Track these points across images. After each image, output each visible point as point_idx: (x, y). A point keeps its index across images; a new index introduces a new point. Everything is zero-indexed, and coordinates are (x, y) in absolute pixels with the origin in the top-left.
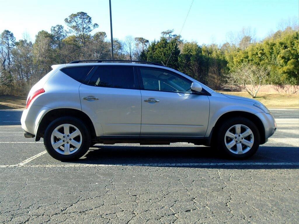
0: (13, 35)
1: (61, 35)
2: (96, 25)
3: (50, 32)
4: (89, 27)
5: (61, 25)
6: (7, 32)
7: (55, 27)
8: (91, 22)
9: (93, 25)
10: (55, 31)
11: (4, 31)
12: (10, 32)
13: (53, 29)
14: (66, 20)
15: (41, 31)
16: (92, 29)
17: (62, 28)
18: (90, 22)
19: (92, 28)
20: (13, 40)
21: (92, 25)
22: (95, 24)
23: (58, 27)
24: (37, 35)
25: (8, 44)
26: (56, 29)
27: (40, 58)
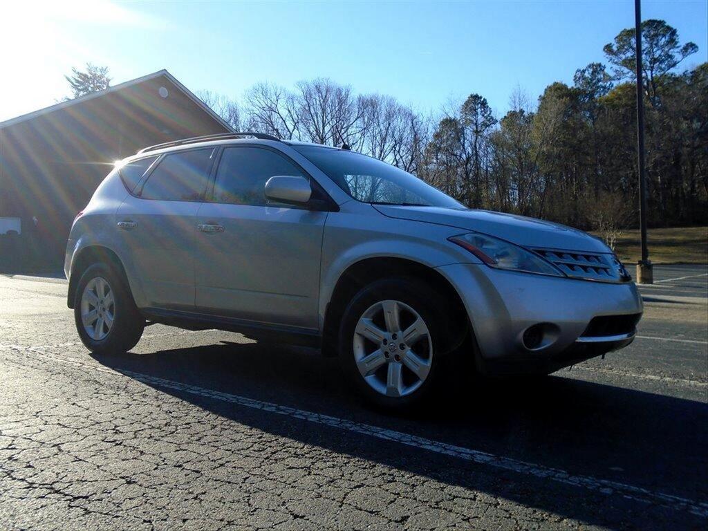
0: (486, 103)
1: (598, 87)
2: (691, 47)
3: (571, 84)
4: (671, 57)
5: (598, 63)
6: (475, 98)
7: (584, 71)
8: (676, 43)
9: (681, 48)
10: (584, 79)
11: (469, 97)
12: (481, 98)
13: (579, 74)
14: (608, 48)
15: (551, 83)
16: (679, 60)
17: (601, 69)
18: (672, 42)
19: (678, 57)
20: (485, 115)
21: (678, 50)
22: (687, 45)
23: (591, 70)
24: (543, 95)
25: (476, 124)
26: (587, 74)
27: (544, 149)
